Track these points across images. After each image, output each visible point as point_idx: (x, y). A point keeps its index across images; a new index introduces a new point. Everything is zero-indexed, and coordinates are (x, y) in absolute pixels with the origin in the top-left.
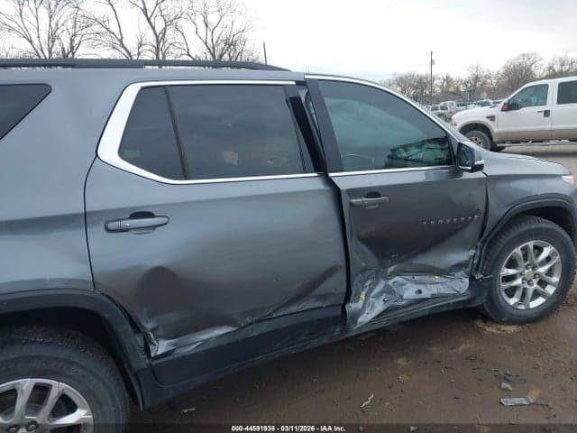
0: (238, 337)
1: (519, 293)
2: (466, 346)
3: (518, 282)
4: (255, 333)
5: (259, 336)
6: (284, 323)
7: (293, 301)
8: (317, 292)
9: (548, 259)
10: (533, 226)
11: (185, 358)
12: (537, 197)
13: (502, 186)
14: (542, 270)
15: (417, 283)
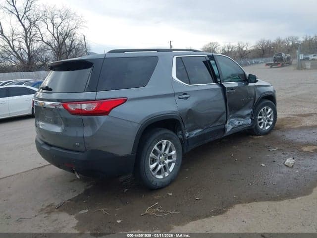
0: (203, 132)
1: (263, 124)
2: (251, 141)
3: (262, 121)
4: (206, 132)
5: (208, 133)
6: (212, 129)
7: (215, 122)
8: (220, 120)
9: (270, 113)
10: (266, 102)
11: (193, 137)
12: (266, 92)
13: (259, 89)
14: (268, 116)
15: (238, 120)
